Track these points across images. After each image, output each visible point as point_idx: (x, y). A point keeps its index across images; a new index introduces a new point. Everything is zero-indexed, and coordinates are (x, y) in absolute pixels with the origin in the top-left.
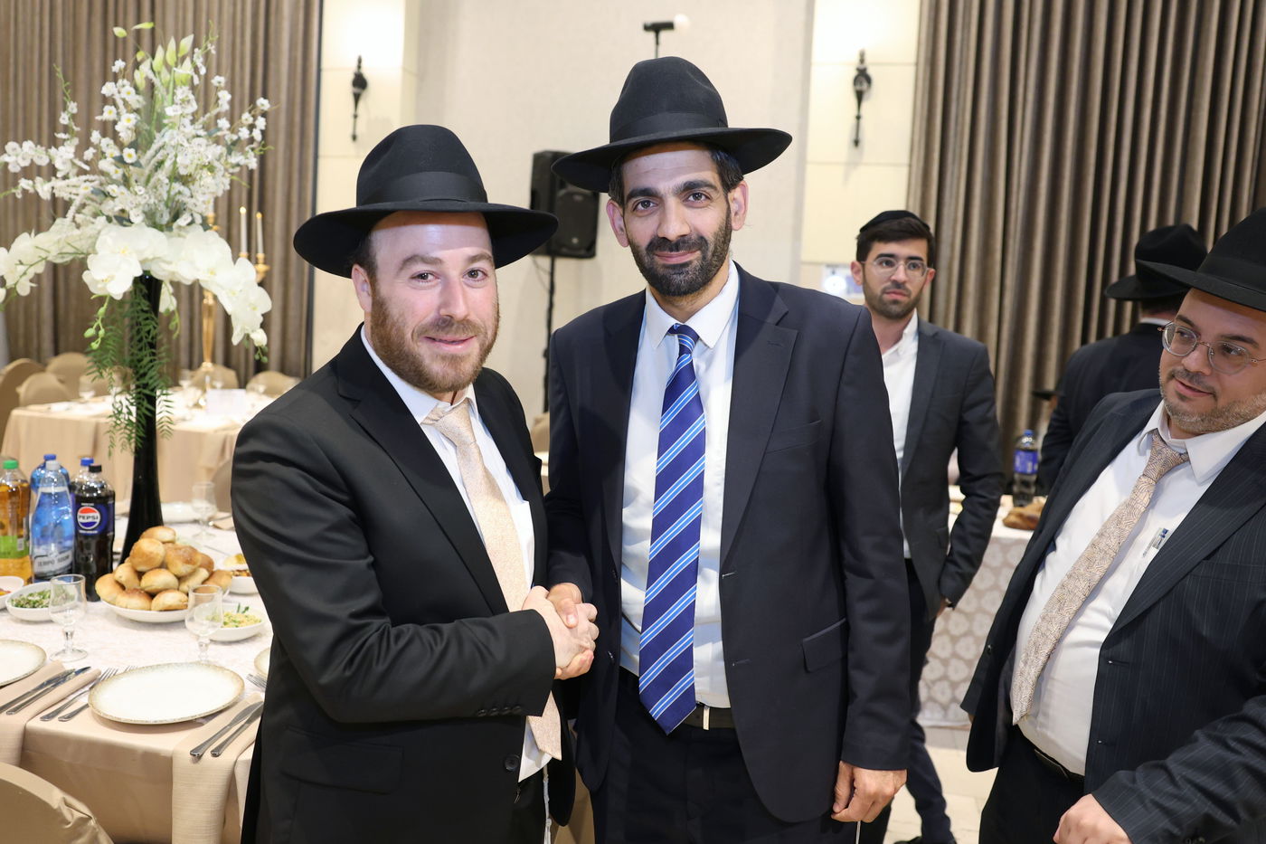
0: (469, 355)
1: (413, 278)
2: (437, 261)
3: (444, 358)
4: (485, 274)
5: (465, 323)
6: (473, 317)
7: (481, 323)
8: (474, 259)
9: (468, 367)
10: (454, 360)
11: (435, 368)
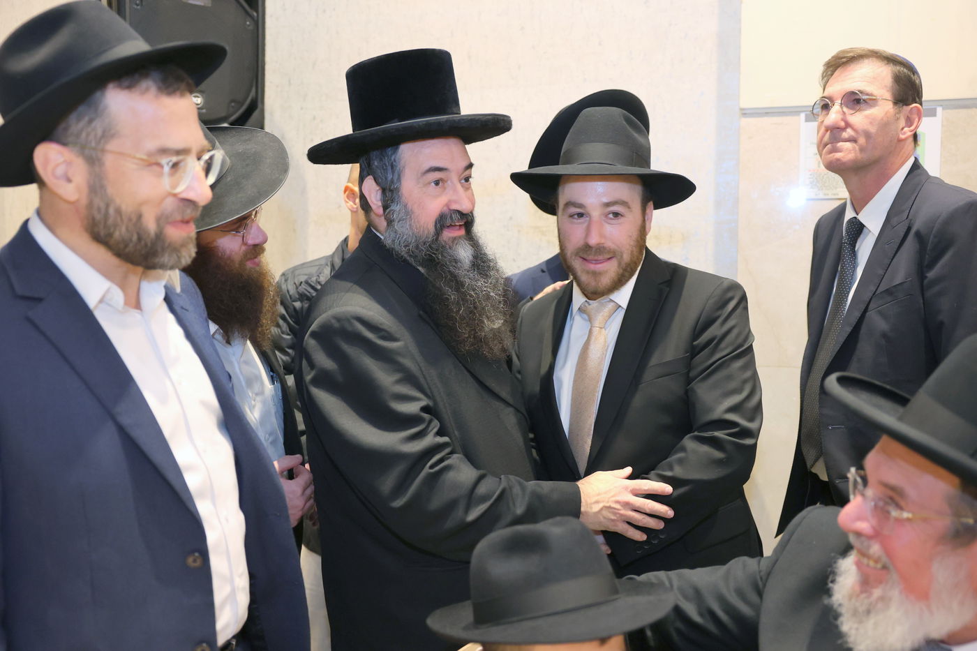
0: (607, 271)
1: (571, 216)
2: (581, 206)
3: (588, 272)
4: (622, 216)
5: (600, 249)
6: (609, 244)
7: (616, 248)
8: (608, 205)
9: (606, 281)
10: (595, 274)
11: (584, 278)
